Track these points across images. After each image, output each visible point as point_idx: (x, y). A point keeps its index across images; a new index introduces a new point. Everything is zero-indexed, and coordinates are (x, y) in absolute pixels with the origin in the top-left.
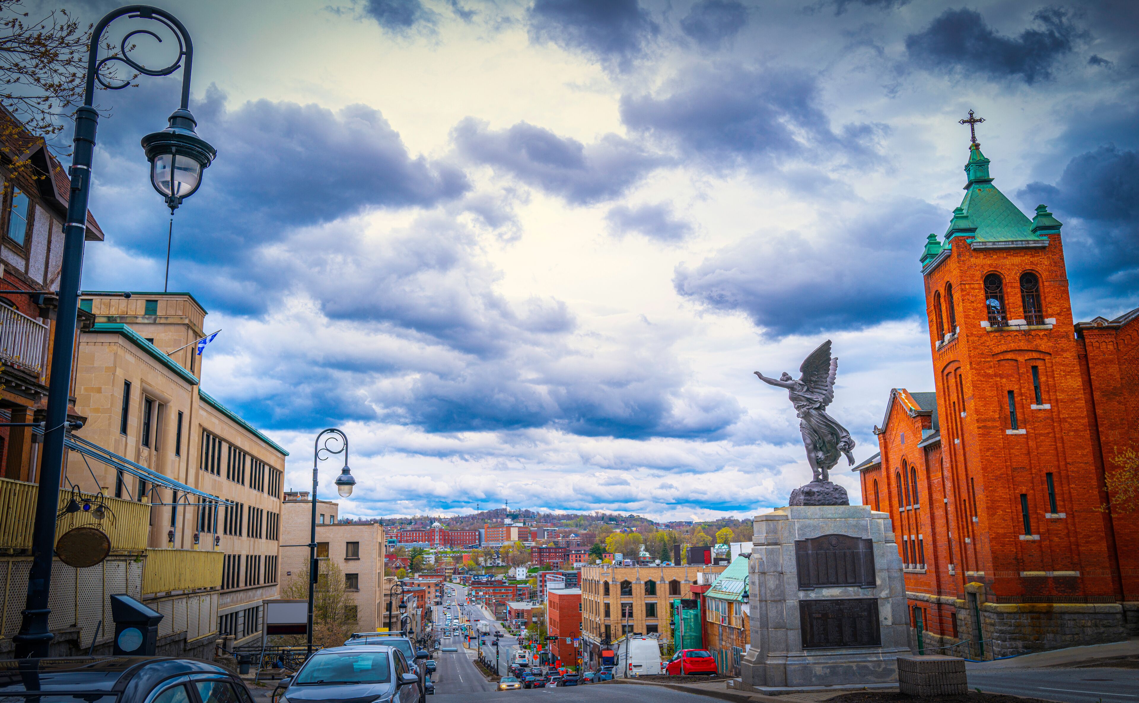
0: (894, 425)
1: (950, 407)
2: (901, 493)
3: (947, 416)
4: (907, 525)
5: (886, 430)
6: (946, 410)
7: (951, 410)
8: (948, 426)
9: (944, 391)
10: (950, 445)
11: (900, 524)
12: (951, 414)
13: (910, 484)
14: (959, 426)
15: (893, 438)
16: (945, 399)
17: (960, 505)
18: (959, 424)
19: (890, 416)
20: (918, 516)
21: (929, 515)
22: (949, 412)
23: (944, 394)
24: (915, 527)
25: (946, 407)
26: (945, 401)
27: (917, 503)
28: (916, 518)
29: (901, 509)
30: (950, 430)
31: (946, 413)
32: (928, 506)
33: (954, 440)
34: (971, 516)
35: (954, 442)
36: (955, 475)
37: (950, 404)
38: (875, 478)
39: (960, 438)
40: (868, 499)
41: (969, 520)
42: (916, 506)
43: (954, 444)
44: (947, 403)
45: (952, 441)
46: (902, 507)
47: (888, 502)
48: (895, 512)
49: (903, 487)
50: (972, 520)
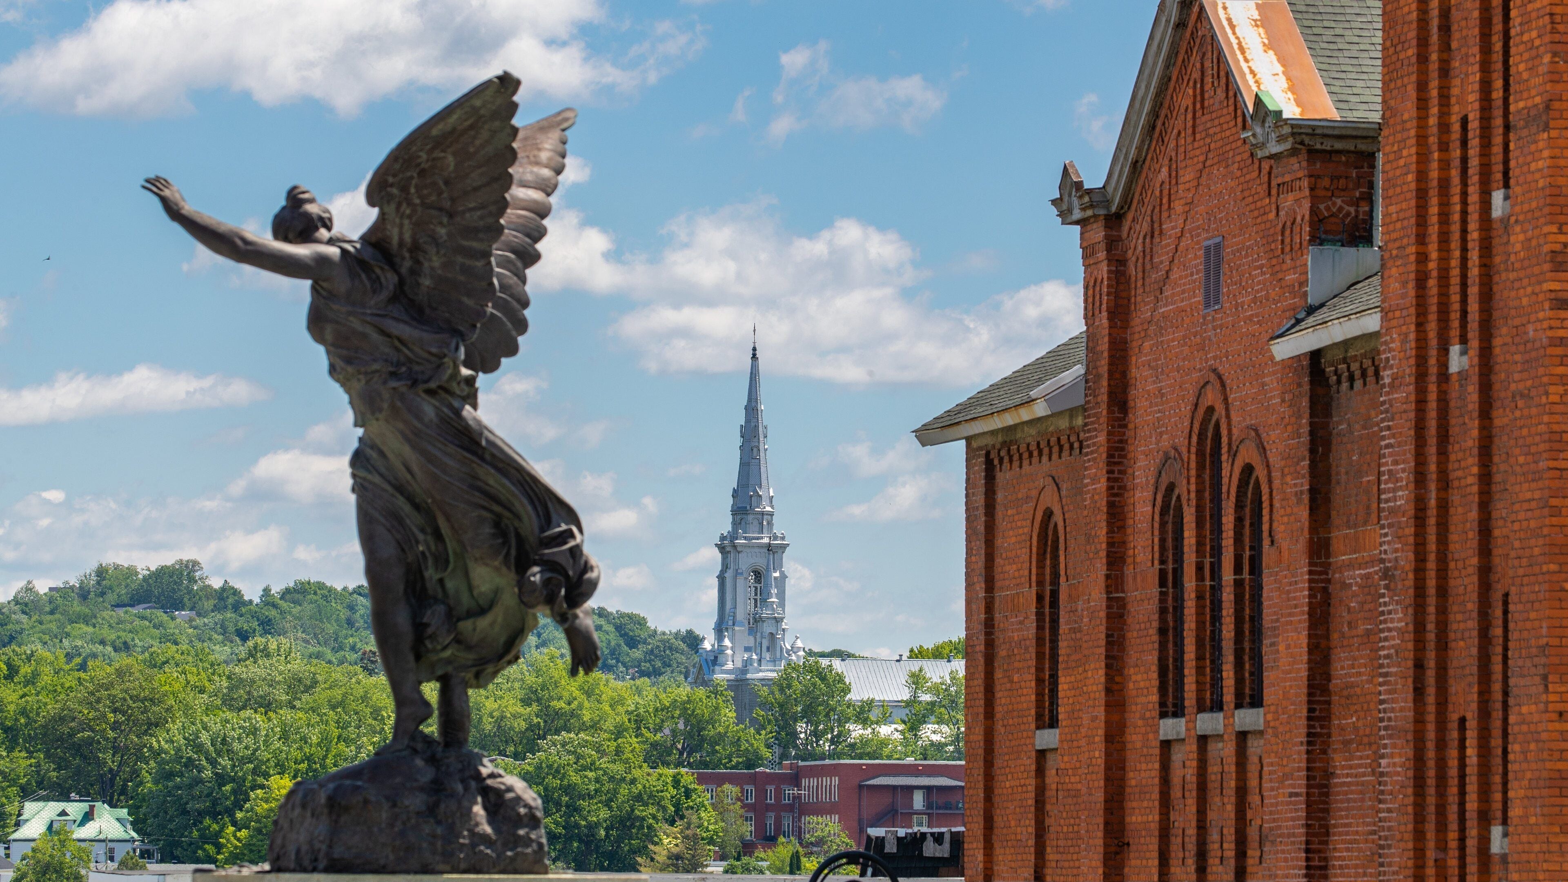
0: (1174, 176)
1: (1444, 147)
2: (1179, 620)
3: (1422, 195)
4: (1192, 831)
5: (1127, 201)
6: (1423, 158)
7: (1445, 165)
8: (1422, 258)
9: (1423, 42)
10: (1421, 376)
11: (1155, 817)
12: (1444, 185)
13: (1228, 576)
14: (1474, 272)
15: (1162, 258)
16: (1422, 87)
17: (1441, 744)
18: (1474, 256)
19: (1155, 113)
20: (1253, 783)
21: (1299, 784)
22: (1434, 174)
23: (1422, 59)
24: (1230, 849)
25: (1422, 139)
26: (1422, 103)
27: (1256, 701)
28: (1242, 792)
29: (1171, 728)
30: (1432, 283)
31: (1422, 176)
32: (1302, 724)
33: (1444, 351)
34: (1485, 820)
35: (1444, 365)
36: (1431, 564)
37: (1444, 127)
38: (1049, 499)
39: (1474, 344)
40: (999, 637)
41: (1472, 844)
42: (1247, 718)
43: (1444, 376)
44: (1433, 121)
45: (1433, 353)
46: (1178, 712)
47: (1100, 676)
48: (1135, 738)
49: (1190, 584)
50: (1484, 841)
